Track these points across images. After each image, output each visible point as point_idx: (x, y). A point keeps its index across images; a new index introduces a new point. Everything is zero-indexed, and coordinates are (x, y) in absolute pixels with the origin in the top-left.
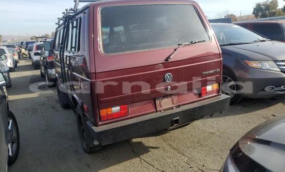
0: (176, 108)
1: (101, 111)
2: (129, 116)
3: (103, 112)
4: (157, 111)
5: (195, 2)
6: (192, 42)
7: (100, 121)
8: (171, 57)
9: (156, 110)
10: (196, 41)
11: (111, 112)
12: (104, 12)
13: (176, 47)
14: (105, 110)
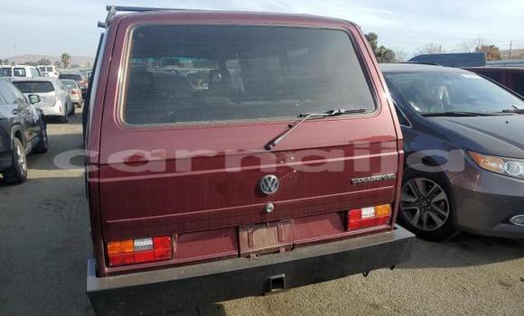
0: (286, 250)
1: (109, 246)
2: (173, 261)
3: (114, 248)
4: (239, 256)
5: (354, 25)
6: (332, 112)
7: (108, 266)
8: (276, 142)
9: (239, 252)
10: (342, 111)
11: (131, 250)
12: (141, 35)
13: (292, 119)
14: (118, 244)
